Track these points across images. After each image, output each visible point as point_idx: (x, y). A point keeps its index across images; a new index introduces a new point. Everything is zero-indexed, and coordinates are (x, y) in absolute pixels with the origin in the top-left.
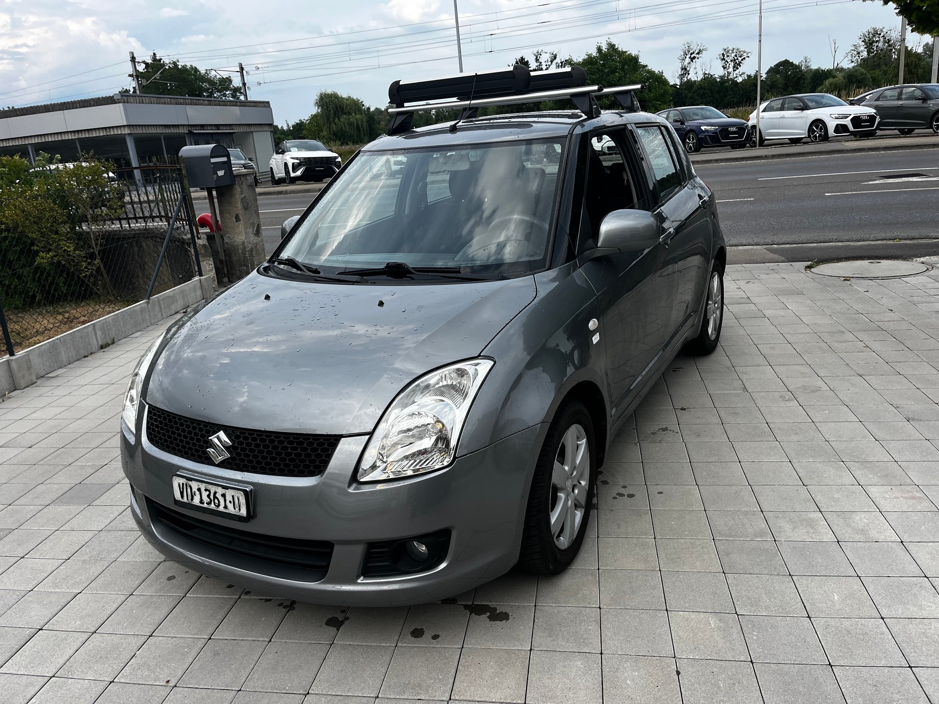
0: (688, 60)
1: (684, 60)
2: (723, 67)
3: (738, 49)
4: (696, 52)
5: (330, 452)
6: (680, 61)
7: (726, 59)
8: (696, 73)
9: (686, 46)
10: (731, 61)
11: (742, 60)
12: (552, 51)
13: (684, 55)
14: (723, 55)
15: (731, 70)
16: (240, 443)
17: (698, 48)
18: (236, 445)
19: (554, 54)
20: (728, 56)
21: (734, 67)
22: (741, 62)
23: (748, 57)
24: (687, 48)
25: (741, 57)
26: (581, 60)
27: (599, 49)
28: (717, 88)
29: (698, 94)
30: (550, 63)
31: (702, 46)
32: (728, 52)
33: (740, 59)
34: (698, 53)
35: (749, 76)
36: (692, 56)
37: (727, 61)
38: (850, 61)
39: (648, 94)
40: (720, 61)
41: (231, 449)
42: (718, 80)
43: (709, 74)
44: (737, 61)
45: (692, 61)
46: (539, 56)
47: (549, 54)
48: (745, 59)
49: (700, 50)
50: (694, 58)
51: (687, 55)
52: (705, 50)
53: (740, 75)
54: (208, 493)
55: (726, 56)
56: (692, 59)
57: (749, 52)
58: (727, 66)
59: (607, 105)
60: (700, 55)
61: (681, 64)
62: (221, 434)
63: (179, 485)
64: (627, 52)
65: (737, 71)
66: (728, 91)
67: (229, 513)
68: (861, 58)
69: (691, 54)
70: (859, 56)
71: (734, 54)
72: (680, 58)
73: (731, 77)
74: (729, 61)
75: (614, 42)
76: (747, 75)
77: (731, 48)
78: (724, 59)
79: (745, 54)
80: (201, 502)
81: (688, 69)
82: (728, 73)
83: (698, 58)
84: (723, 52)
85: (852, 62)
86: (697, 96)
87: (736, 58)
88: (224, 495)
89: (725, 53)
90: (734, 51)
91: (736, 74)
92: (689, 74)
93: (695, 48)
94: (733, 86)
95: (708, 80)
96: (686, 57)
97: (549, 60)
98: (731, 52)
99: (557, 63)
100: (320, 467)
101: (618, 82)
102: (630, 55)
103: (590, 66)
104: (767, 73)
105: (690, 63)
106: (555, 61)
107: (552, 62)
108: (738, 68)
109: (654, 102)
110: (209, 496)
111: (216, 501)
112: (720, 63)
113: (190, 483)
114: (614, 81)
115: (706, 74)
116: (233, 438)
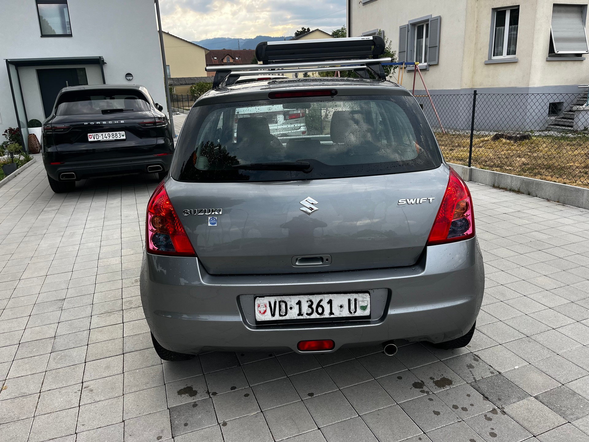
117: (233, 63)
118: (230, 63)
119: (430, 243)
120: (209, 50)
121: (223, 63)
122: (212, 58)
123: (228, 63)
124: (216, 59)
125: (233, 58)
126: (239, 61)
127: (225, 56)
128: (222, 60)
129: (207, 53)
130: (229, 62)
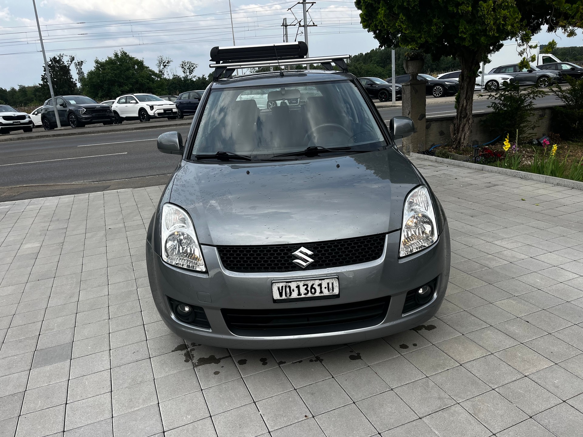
0: (162, 67)
1: (160, 66)
2: (183, 72)
3: (190, 62)
4: (167, 62)
5: (382, 244)
6: (157, 67)
7: (184, 67)
8: (168, 75)
9: (160, 58)
10: (188, 69)
11: (193, 68)
12: (71, 55)
13: (159, 63)
14: (183, 65)
15: (188, 74)
16: (319, 251)
17: (167, 60)
18: (317, 253)
19: (72, 57)
20: (185, 66)
21: (190, 72)
22: (193, 70)
23: (197, 67)
24: (160, 59)
25: (192, 67)
26: (104, 61)
27: (116, 55)
28: (183, 84)
29: (172, 87)
30: (70, 63)
31: (169, 59)
32: (185, 63)
33: (192, 68)
34: (167, 63)
35: (199, 78)
36: (164, 64)
37: (185, 69)
38: (250, 72)
39: (152, 84)
40: (181, 68)
41: (313, 256)
42: (183, 79)
43: (176, 75)
44: (191, 69)
45: (165, 67)
46: (61, 58)
47: (68, 57)
48: (195, 68)
49: (168, 61)
50: (166, 65)
51: (161, 63)
52: (172, 61)
53: (194, 77)
54: (305, 287)
55: (184, 65)
56: (165, 66)
57: (197, 65)
58: (186, 71)
59: (128, 90)
60: (169, 64)
61: (158, 68)
62: (303, 249)
63: (279, 289)
64: (134, 58)
65: (192, 75)
66: (189, 86)
67: (324, 296)
68: (255, 70)
69: (164, 63)
70: (254, 69)
71: (189, 65)
72: (157, 65)
73: (189, 78)
74: (186, 68)
75: (126, 51)
76: (198, 77)
77: (186, 61)
78: (184, 68)
79: (194, 65)
80: (299, 294)
81: (163, 72)
82: (187, 75)
83: (168, 66)
84: (182, 63)
85: (251, 72)
86: (172, 88)
87: (190, 67)
88: (320, 285)
89: (183, 64)
90: (189, 63)
91: (191, 76)
92: (164, 75)
93: (165, 59)
94: (191, 83)
95: (176, 79)
96: (161, 65)
97: (70, 61)
98: (187, 63)
99: (75, 63)
100: (379, 253)
101: (132, 76)
102: (137, 60)
103: (112, 65)
104: (208, 77)
105: (163, 68)
106: (74, 62)
107: (71, 62)
108: (192, 73)
109: (157, 89)
110: (306, 289)
111: (313, 290)
112: (182, 70)
113: (289, 284)
114: (130, 75)
115: (175, 75)
116: (313, 249)
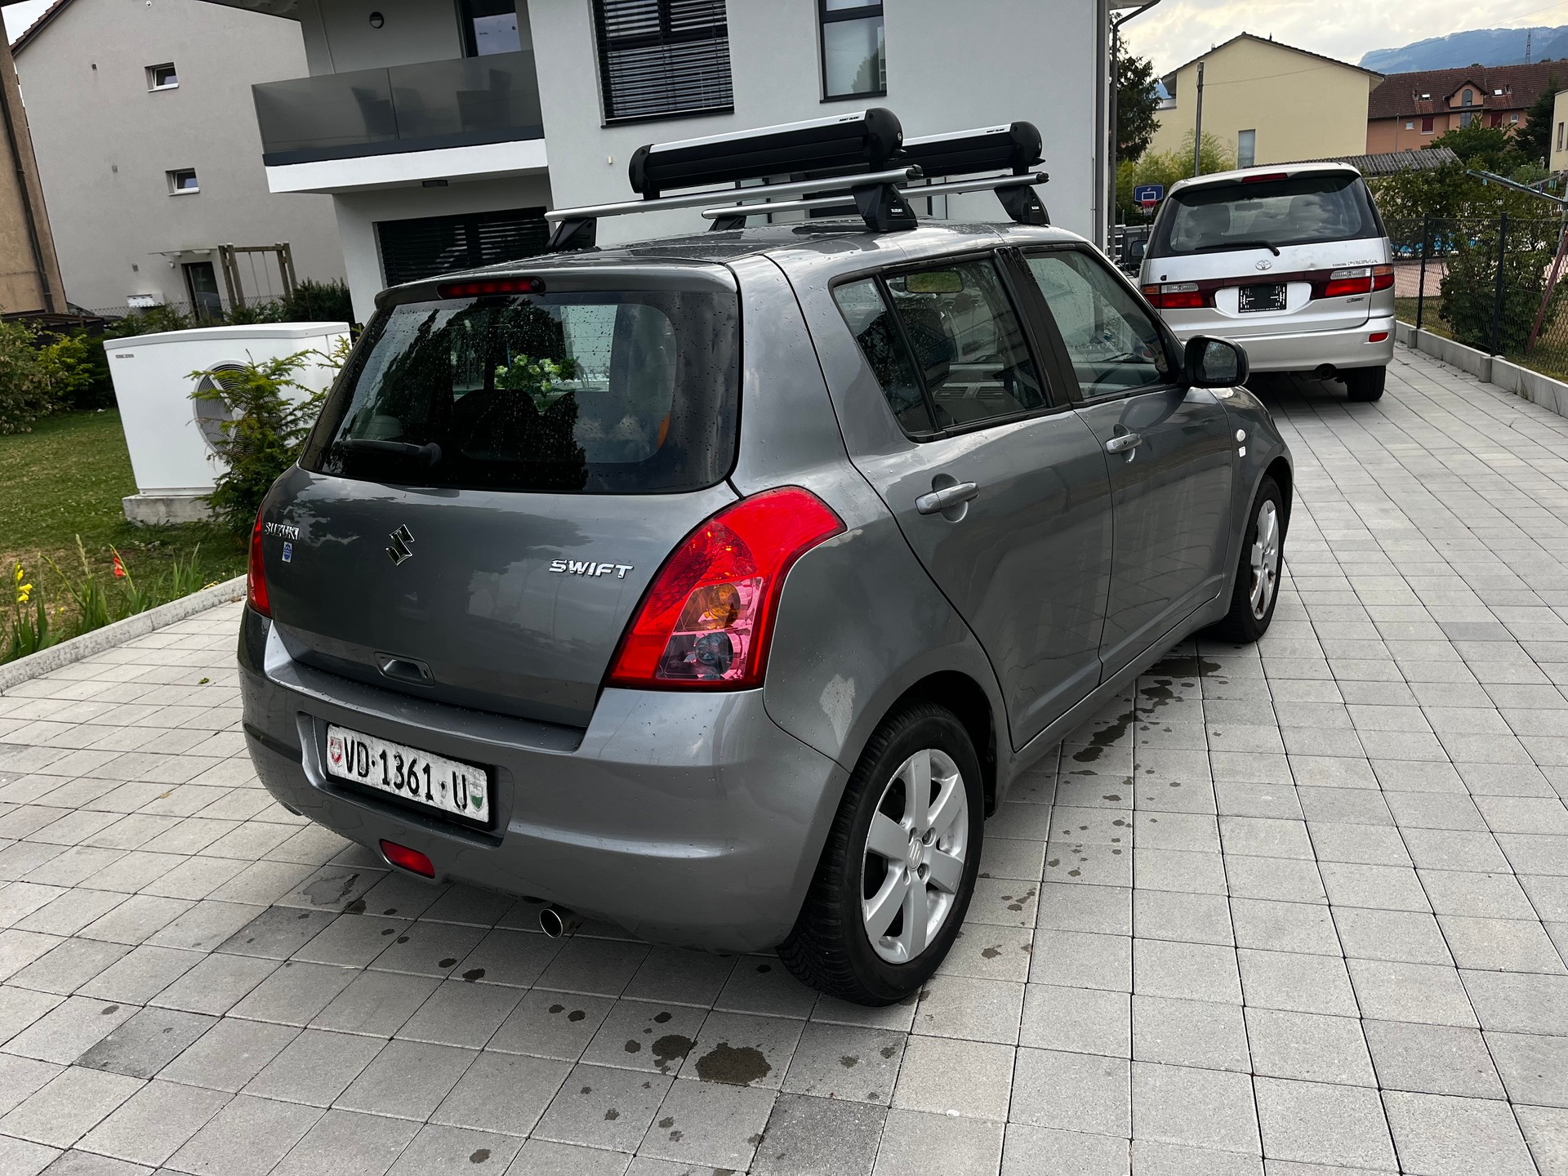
117: (1482, 106)
118: (1472, 106)
119: (612, 679)
120: (1383, 75)
121: (1449, 111)
122: (1416, 96)
123: (1466, 109)
124: (1427, 98)
125: (1483, 93)
126: (1504, 101)
127: (1458, 87)
128: (1448, 99)
129: (1376, 85)
130: (1469, 104)
